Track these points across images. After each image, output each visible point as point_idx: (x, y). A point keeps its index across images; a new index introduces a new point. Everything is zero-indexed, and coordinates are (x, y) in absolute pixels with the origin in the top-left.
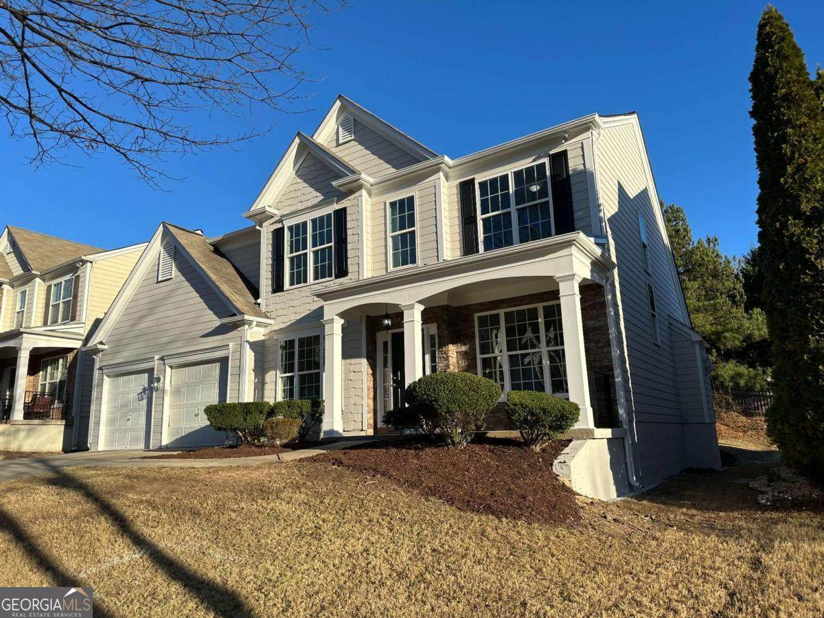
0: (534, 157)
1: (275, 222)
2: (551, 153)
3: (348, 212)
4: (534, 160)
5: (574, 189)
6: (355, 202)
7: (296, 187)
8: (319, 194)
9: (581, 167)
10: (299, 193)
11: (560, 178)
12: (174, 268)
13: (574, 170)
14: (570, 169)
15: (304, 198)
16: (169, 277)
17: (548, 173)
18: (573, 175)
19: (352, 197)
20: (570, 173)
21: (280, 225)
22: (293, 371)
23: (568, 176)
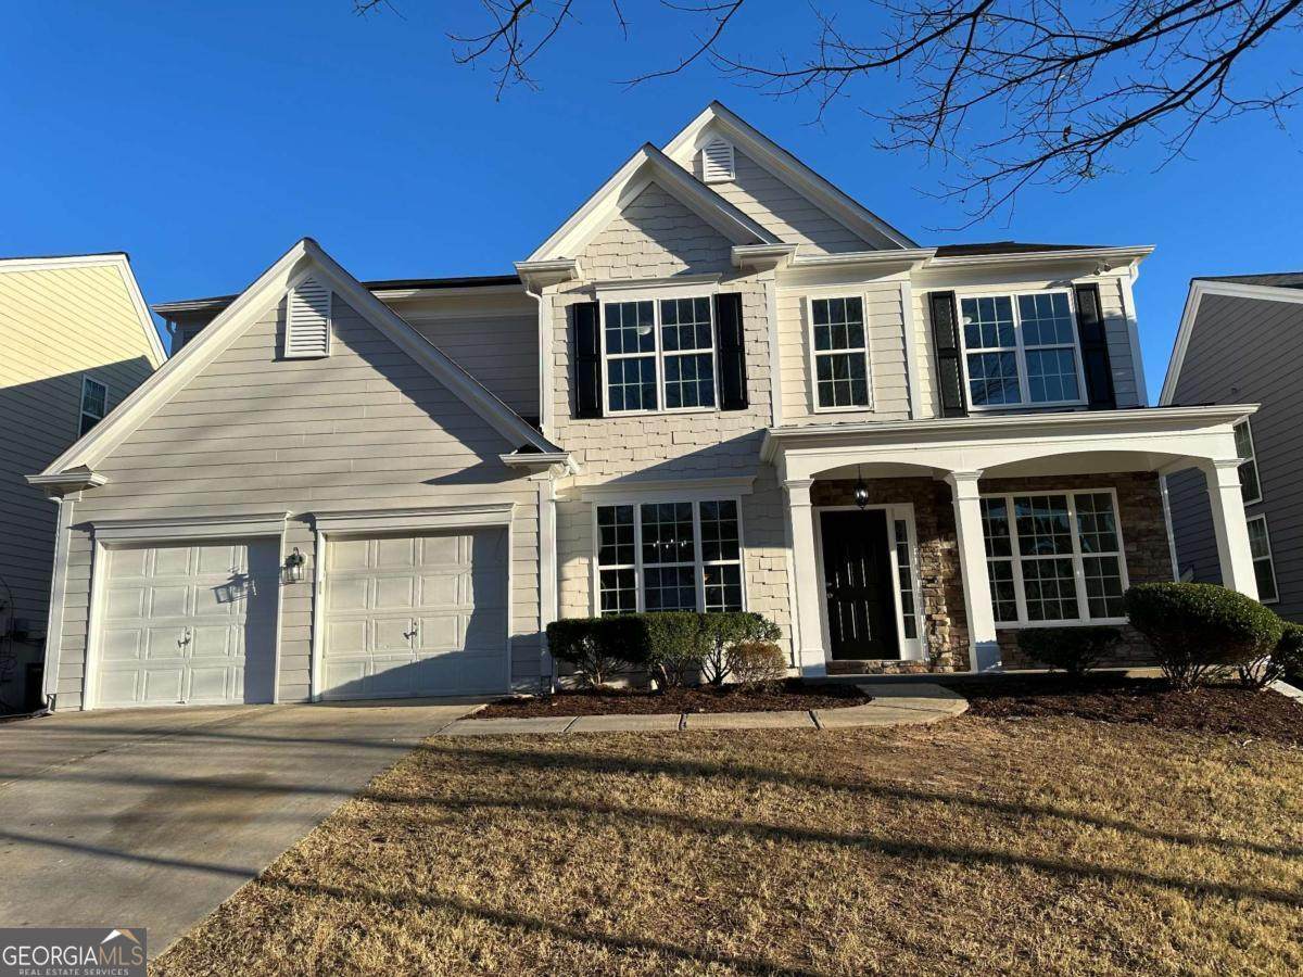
0: (1049, 282)
1: (575, 291)
2: (1075, 282)
3: (744, 303)
4: (1049, 287)
5: (1110, 339)
6: (759, 288)
7: (620, 236)
8: (676, 260)
9: (1120, 313)
10: (630, 249)
11: (1090, 322)
12: (333, 338)
13: (1107, 313)
14: (1104, 310)
15: (642, 260)
16: (321, 353)
17: (1072, 309)
18: (1108, 320)
19: (752, 278)
20: (1104, 316)
21: (586, 299)
22: (632, 562)
23: (1101, 321)
